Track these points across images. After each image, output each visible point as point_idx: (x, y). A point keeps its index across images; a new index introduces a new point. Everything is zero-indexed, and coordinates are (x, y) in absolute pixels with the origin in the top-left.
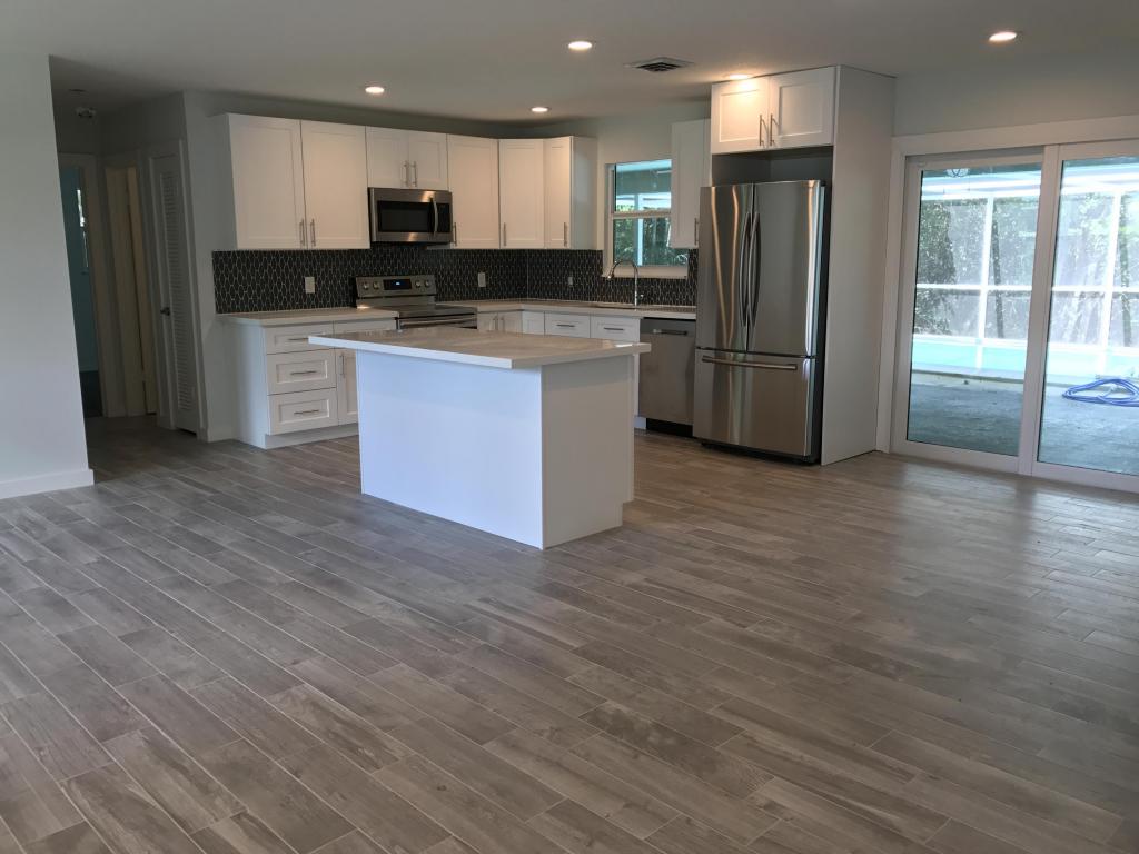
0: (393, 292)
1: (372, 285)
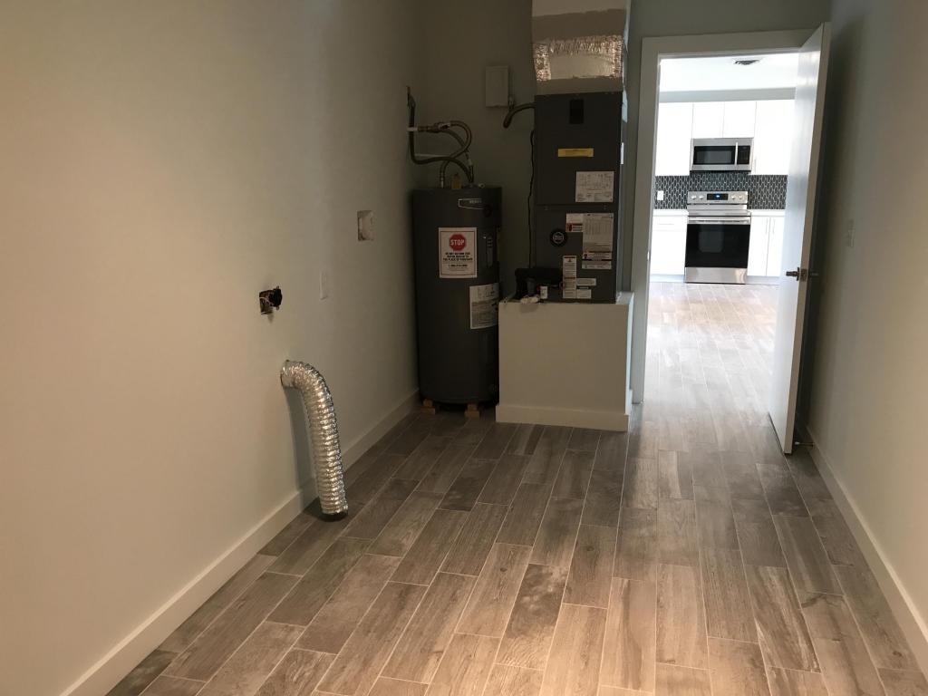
0: (713, 202)
1: (698, 197)
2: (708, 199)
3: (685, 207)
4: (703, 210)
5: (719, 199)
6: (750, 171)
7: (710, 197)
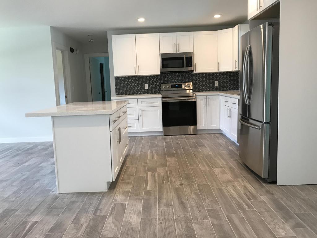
0: (174, 89)
1: (166, 87)
2: (172, 88)
3: (160, 93)
4: (170, 94)
5: (177, 87)
6: (193, 71)
7: (173, 86)
